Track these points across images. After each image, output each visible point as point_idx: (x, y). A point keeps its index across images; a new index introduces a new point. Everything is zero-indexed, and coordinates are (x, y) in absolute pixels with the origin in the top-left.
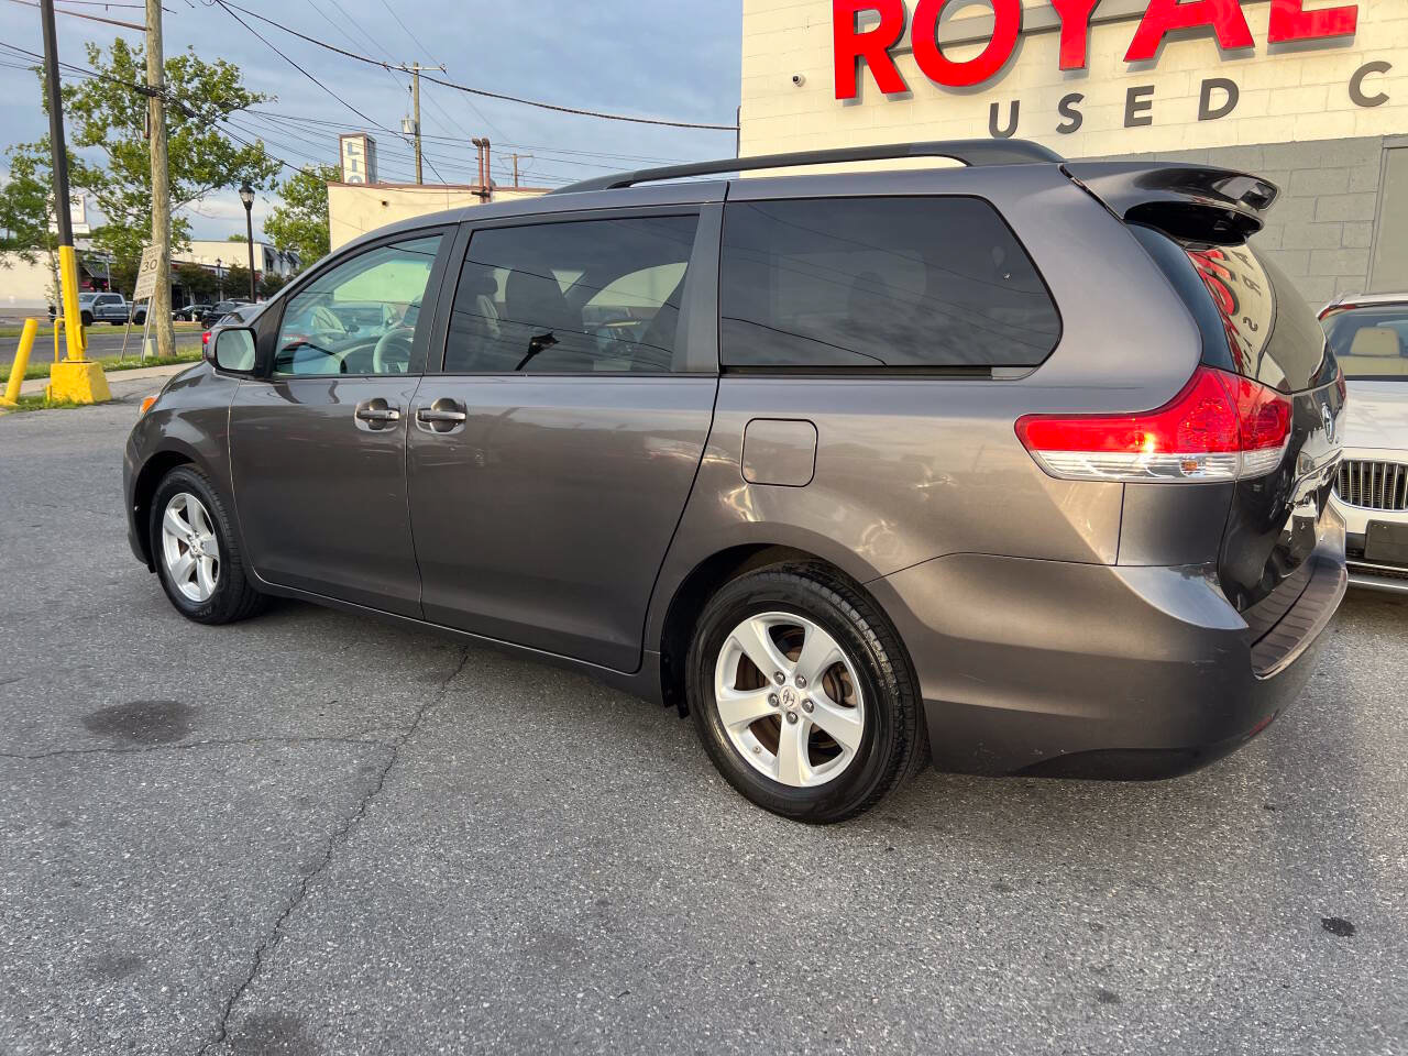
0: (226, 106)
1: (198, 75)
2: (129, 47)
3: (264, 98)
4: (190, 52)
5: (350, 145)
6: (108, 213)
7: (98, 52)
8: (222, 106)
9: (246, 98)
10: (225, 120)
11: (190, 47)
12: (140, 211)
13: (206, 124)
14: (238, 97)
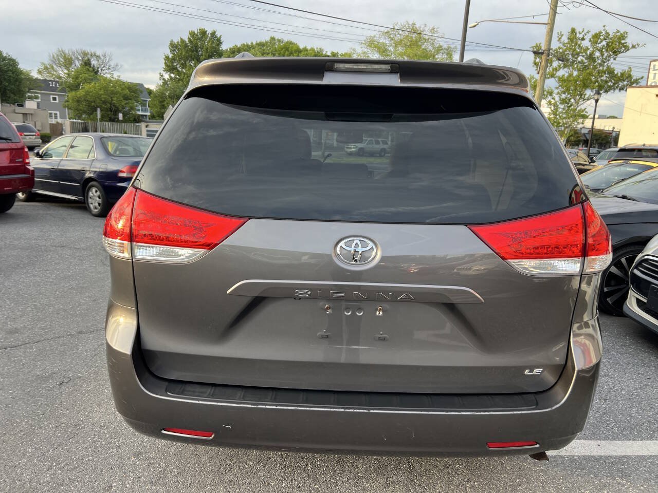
0: (616, 53)
1: (605, 39)
2: (577, 31)
3: (638, 45)
4: (603, 28)
5: (655, 66)
6: (550, 108)
7: (562, 35)
8: (614, 52)
9: (628, 47)
10: (615, 59)
11: (604, 26)
12: (565, 106)
13: (604, 62)
14: (624, 47)
